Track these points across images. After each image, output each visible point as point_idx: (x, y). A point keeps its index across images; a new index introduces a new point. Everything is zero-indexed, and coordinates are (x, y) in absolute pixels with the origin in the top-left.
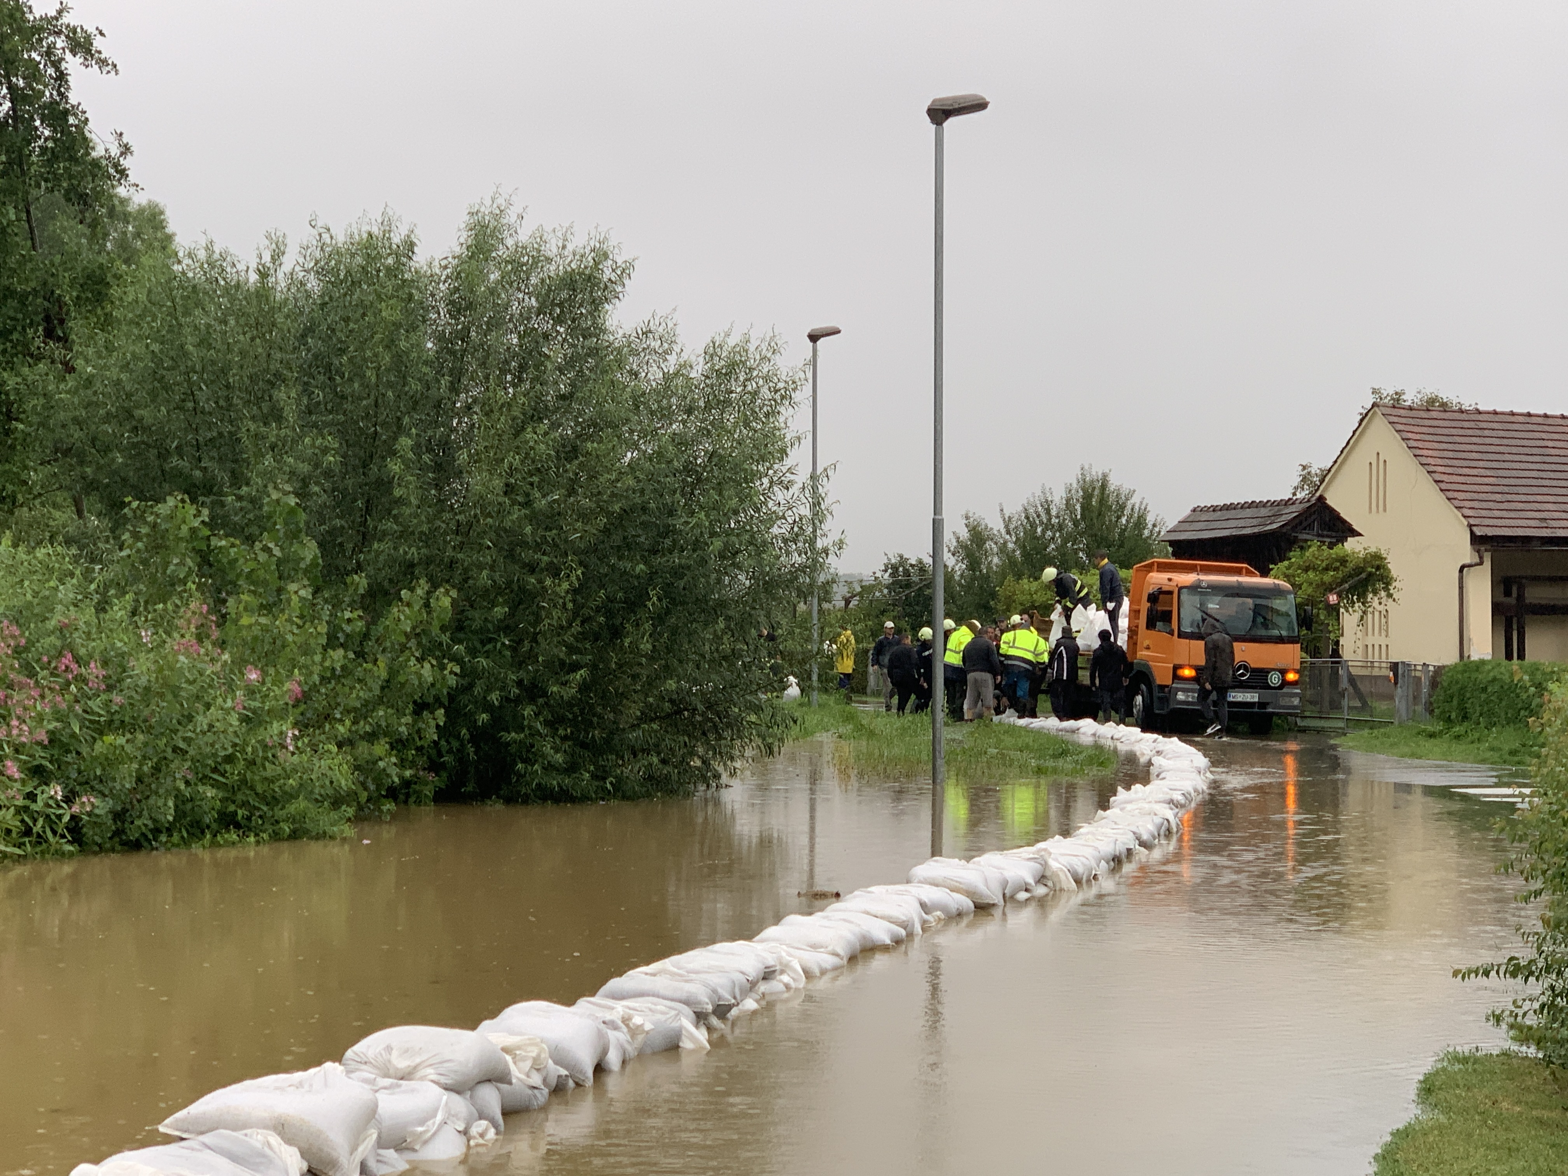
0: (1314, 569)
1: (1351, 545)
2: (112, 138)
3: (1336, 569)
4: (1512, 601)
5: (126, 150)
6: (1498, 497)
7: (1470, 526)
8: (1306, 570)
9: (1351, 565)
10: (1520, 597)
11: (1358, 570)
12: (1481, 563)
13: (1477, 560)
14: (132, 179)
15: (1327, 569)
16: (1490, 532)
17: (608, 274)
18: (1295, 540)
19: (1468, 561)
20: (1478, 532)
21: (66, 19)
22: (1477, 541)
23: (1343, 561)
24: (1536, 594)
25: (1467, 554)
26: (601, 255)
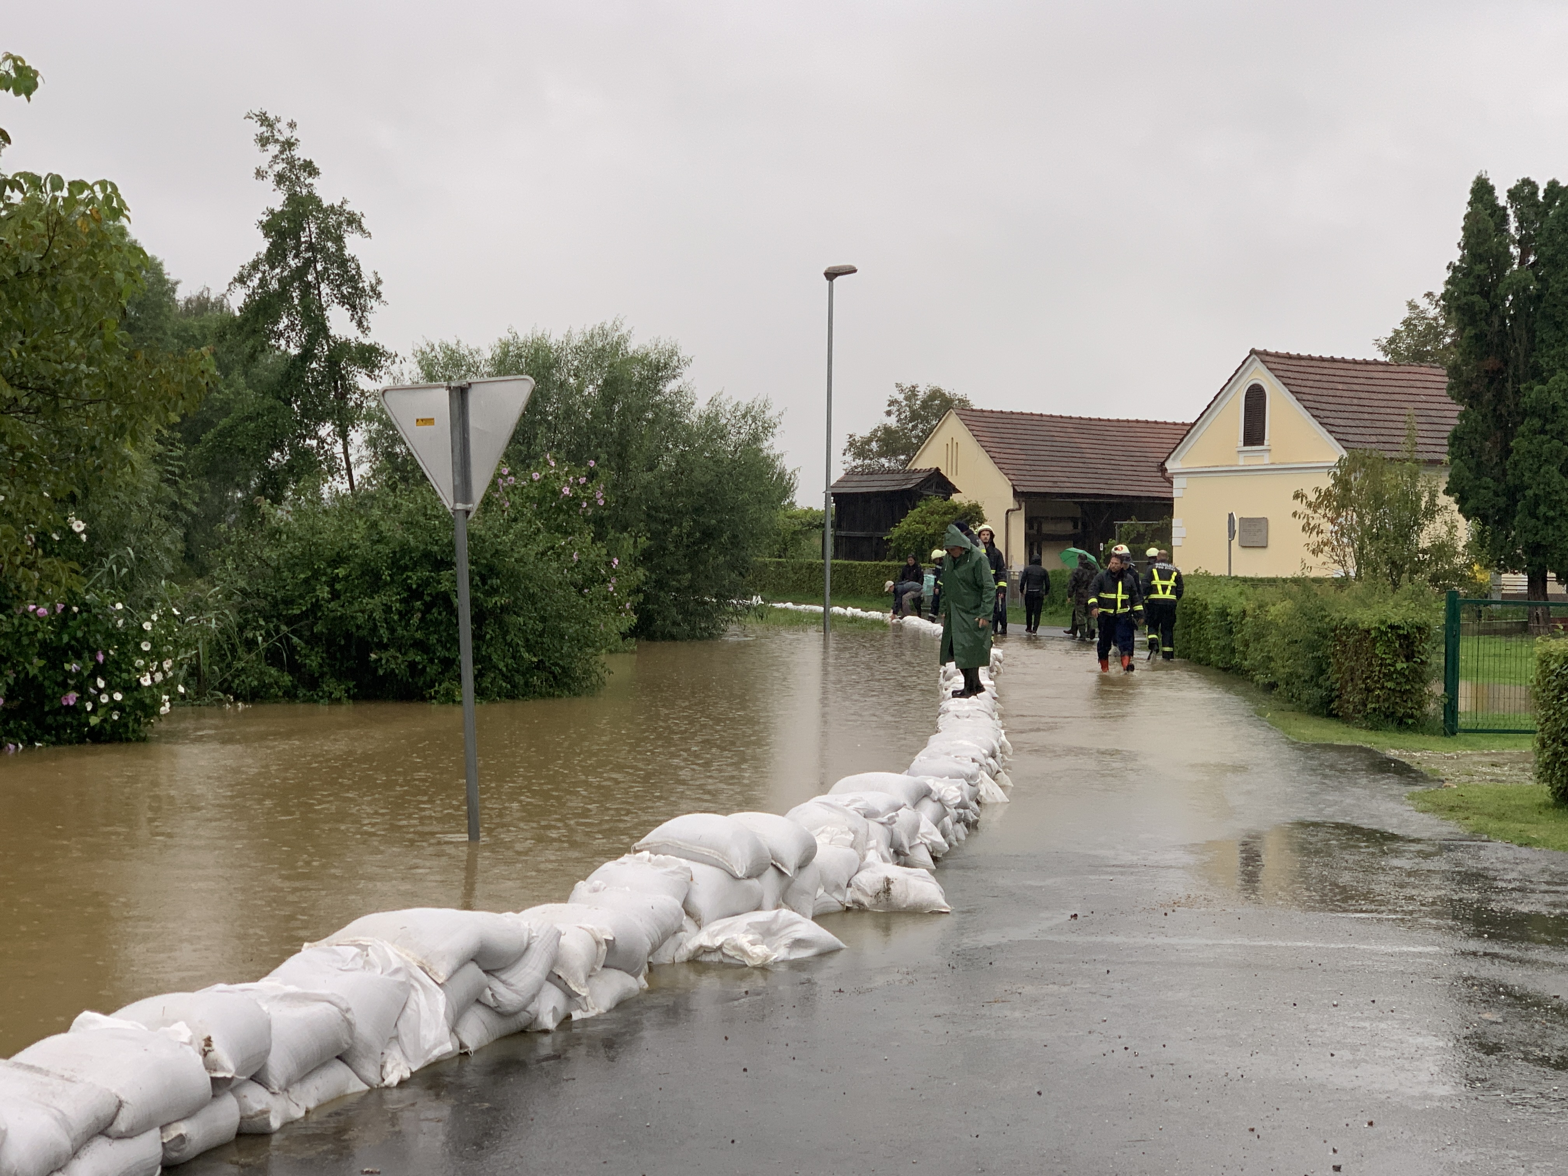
0: (938, 514)
1: (955, 498)
2: (372, 275)
3: (951, 513)
4: (1034, 532)
5: (379, 282)
6: (1028, 468)
7: (1013, 486)
8: (932, 514)
9: (962, 512)
10: (1039, 530)
11: (966, 514)
12: (1020, 509)
13: (1017, 506)
14: (383, 298)
15: (945, 513)
16: (1025, 490)
17: (675, 363)
18: (922, 495)
19: (1011, 507)
20: (1019, 489)
21: (347, 207)
22: (1016, 494)
23: (955, 508)
24: (1048, 528)
25: (1010, 502)
26: (673, 353)
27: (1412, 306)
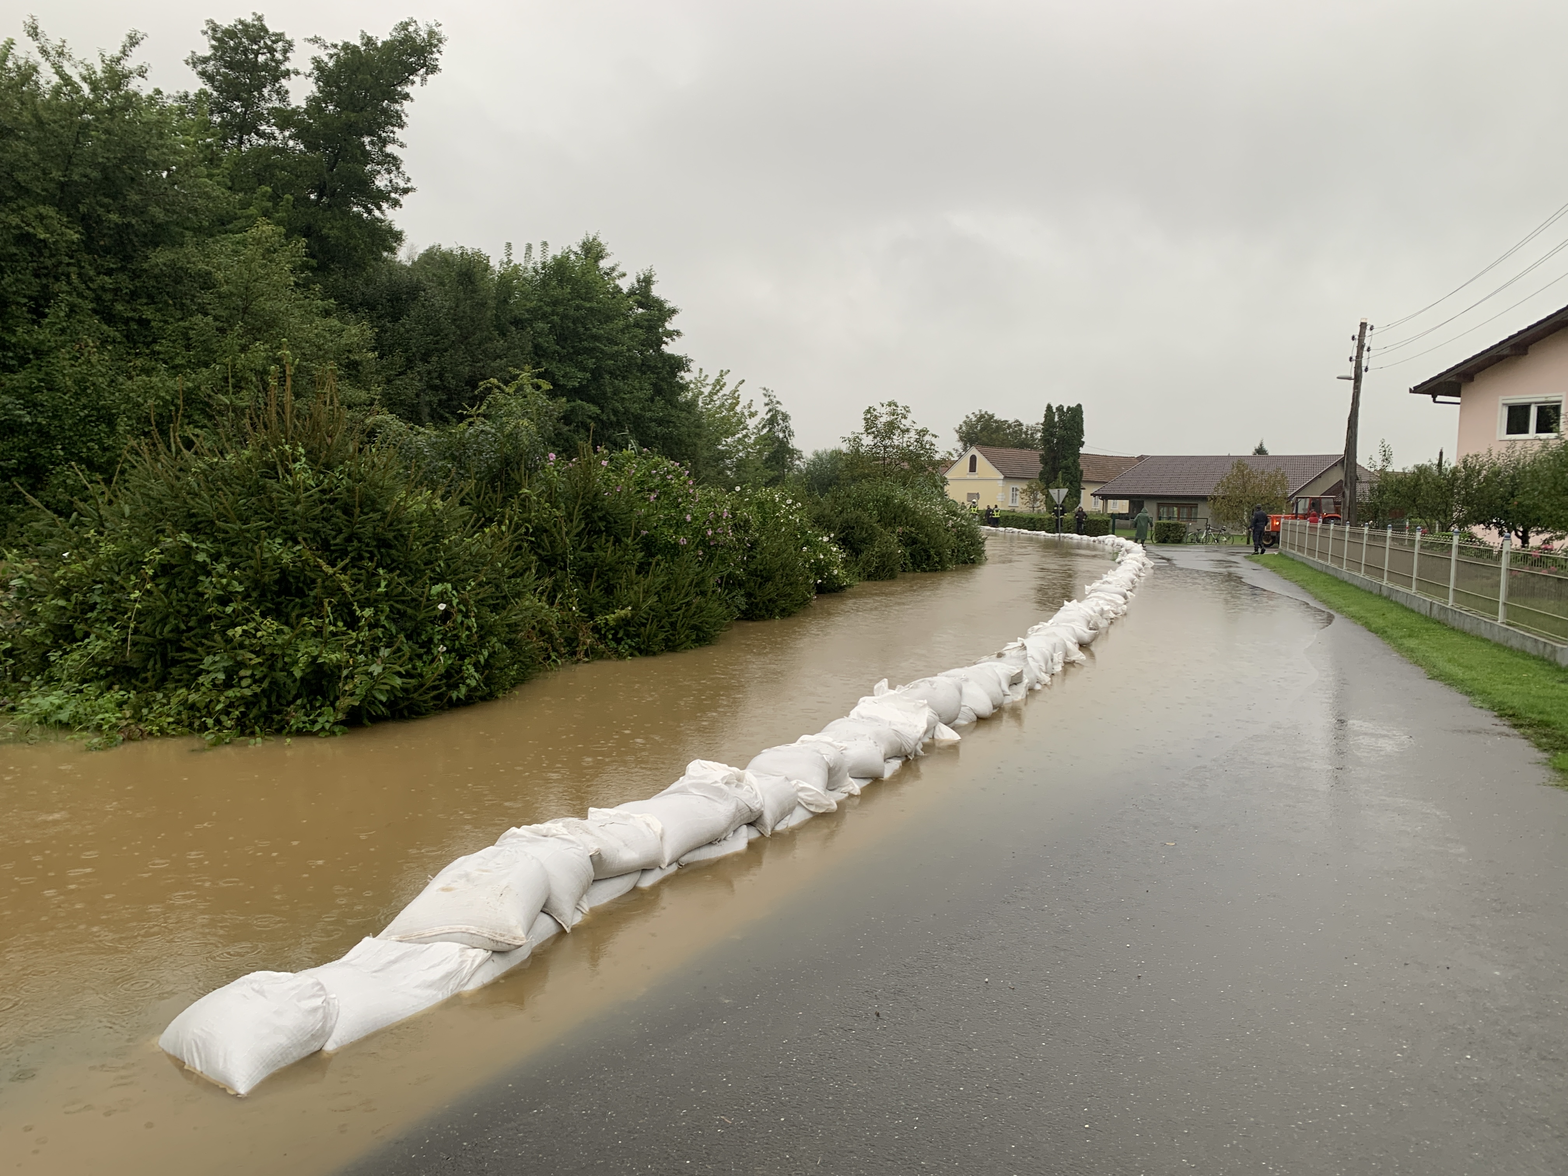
27: (967, 417)
